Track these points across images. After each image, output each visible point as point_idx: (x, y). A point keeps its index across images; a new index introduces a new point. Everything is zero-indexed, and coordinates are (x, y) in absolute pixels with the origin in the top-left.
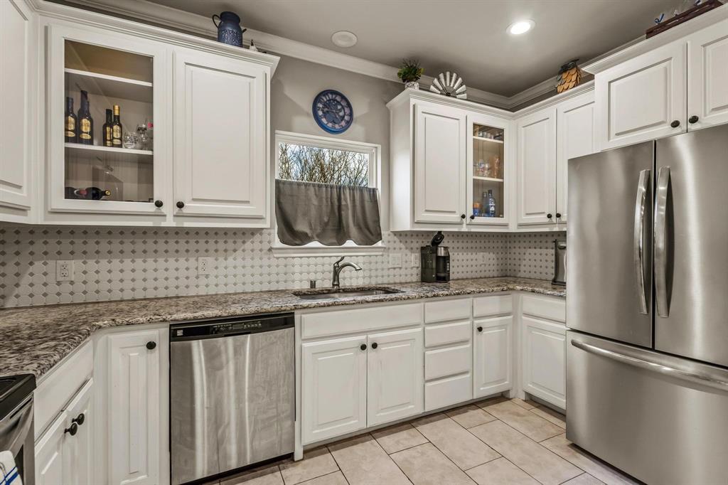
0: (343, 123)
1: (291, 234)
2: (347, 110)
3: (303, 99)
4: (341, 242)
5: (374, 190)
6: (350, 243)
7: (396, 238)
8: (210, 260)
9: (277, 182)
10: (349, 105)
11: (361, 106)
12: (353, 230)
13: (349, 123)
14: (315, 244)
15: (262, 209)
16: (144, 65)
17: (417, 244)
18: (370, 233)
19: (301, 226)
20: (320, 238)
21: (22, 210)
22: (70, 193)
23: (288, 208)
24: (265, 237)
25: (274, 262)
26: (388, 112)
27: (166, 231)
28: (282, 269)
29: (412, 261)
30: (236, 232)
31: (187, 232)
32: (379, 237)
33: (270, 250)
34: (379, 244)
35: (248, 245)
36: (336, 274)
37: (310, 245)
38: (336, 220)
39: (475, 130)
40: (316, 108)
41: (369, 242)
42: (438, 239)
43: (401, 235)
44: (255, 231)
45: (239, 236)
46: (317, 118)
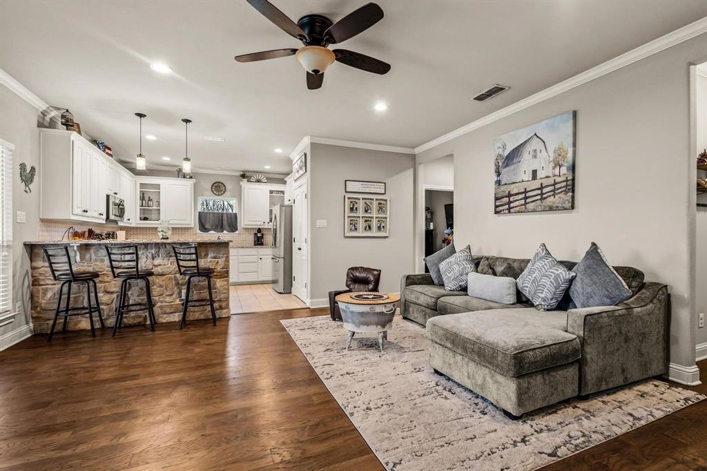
0: (222, 192)
1: (203, 228)
2: (223, 188)
3: (207, 185)
4: (222, 231)
5: (236, 214)
6: (225, 232)
9: (199, 212)
10: (224, 186)
11: (229, 187)
12: (227, 228)
13: (224, 192)
14: (212, 232)
15: (193, 221)
16: (158, 186)
17: (253, 232)
18: (233, 228)
19: (207, 226)
20: (214, 230)
21: (131, 224)
22: (141, 219)
23: (203, 221)
24: (195, 230)
26: (241, 186)
29: (251, 238)
30: (185, 228)
32: (236, 229)
33: (196, 233)
34: (237, 232)
35: (189, 232)
37: (210, 232)
38: (220, 224)
39: (271, 192)
40: (212, 188)
41: (232, 232)
42: (259, 230)
43: (246, 229)
44: (190, 228)
45: (186, 229)
46: (213, 192)
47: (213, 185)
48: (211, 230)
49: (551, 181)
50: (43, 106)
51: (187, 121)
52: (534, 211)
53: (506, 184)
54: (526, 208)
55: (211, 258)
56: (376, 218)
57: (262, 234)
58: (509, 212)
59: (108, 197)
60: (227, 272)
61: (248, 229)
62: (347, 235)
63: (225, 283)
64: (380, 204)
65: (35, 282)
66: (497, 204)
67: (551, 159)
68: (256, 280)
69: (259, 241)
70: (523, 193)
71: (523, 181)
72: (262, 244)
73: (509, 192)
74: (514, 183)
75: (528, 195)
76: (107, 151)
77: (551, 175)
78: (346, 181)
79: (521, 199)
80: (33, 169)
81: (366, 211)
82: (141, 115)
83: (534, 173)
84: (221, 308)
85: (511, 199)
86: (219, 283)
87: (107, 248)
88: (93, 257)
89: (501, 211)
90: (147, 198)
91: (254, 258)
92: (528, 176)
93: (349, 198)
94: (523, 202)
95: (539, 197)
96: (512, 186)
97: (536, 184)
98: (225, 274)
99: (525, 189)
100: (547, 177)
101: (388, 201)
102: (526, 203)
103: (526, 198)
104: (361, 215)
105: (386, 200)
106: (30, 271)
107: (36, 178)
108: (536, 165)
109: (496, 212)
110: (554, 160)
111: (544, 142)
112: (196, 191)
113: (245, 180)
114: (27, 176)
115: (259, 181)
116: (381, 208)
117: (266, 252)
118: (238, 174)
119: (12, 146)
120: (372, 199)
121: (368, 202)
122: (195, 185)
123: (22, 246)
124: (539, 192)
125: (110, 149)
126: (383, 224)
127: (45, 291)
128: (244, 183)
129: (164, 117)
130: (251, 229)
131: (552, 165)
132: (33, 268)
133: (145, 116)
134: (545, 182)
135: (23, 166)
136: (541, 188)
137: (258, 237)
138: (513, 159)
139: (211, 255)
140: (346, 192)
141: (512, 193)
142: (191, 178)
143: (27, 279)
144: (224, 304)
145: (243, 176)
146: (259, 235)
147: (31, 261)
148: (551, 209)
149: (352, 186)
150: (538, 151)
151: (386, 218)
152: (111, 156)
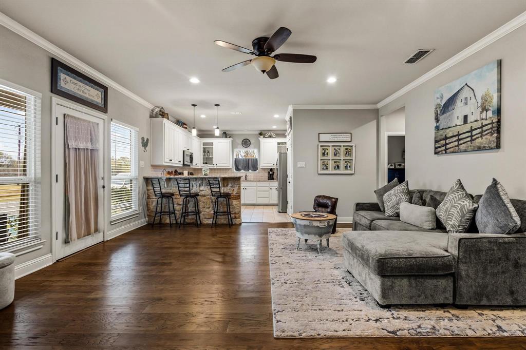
0: (248, 145)
1: (237, 169)
3: (239, 141)
4: (248, 171)
5: (257, 160)
6: (250, 171)
7: (261, 170)
9: (235, 159)
10: (250, 141)
11: (252, 141)
12: (251, 168)
13: (250, 145)
14: (243, 171)
15: (231, 164)
16: (212, 144)
17: (267, 171)
18: (255, 168)
19: (240, 167)
22: (203, 163)
23: (237, 164)
24: (233, 169)
26: (259, 141)
27: (214, 169)
29: (266, 175)
30: (227, 169)
31: (218, 169)
32: (257, 169)
33: (234, 171)
34: (257, 171)
35: (229, 171)
36: (246, 177)
38: (247, 166)
39: (279, 144)
40: (242, 143)
41: (255, 171)
42: (271, 170)
43: (263, 169)
44: (230, 169)
46: (242, 145)
47: (243, 141)
49: (479, 124)
50: (151, 107)
51: (217, 105)
52: (465, 151)
53: (443, 129)
54: (459, 149)
55: (230, 187)
56: (344, 160)
57: (273, 172)
58: (446, 153)
59: (184, 151)
60: (239, 196)
61: (264, 169)
62: (320, 173)
63: (238, 203)
64: (346, 149)
65: (149, 197)
66: (436, 146)
67: (479, 104)
68: (267, 203)
69: (271, 177)
70: (455, 136)
71: (456, 126)
72: (273, 179)
73: (446, 135)
74: (449, 128)
75: (461, 137)
76: (184, 126)
77: (479, 119)
78: (319, 134)
79: (455, 141)
80: (148, 140)
81: (335, 155)
82: (194, 105)
83: (466, 117)
84: (236, 218)
85: (447, 141)
86: (235, 202)
87: (177, 180)
88: (172, 185)
89: (439, 152)
90: (207, 151)
91: (267, 188)
92: (460, 122)
93: (321, 146)
94: (456, 143)
95: (469, 139)
96: (448, 130)
97: (467, 128)
98: (238, 197)
99: (458, 132)
100: (476, 121)
101: (354, 147)
102: (459, 145)
103: (459, 140)
104: (331, 158)
105: (352, 146)
106: (146, 191)
107: (149, 144)
108: (466, 110)
109: (436, 153)
110: (481, 106)
111: (473, 90)
112: (234, 146)
113: (262, 136)
114: (145, 143)
115: (270, 137)
116: (348, 152)
117: (275, 184)
118: (258, 133)
119: (138, 129)
120: (341, 146)
121: (336, 148)
122: (233, 142)
123: (143, 178)
124: (469, 134)
125: (186, 125)
126: (349, 165)
127: (153, 202)
128: (261, 139)
129: (205, 105)
130: (266, 169)
131: (480, 110)
132: (148, 190)
133: (196, 105)
134: (475, 125)
136: (471, 131)
137: (270, 174)
138: (448, 108)
139: (230, 185)
140: (319, 142)
141: (448, 136)
142: (230, 137)
143: (145, 195)
144: (237, 216)
145: (261, 134)
146: (271, 173)
147: (147, 186)
148: (479, 149)
149: (323, 137)
150: (469, 98)
151: (352, 160)
152: (186, 128)
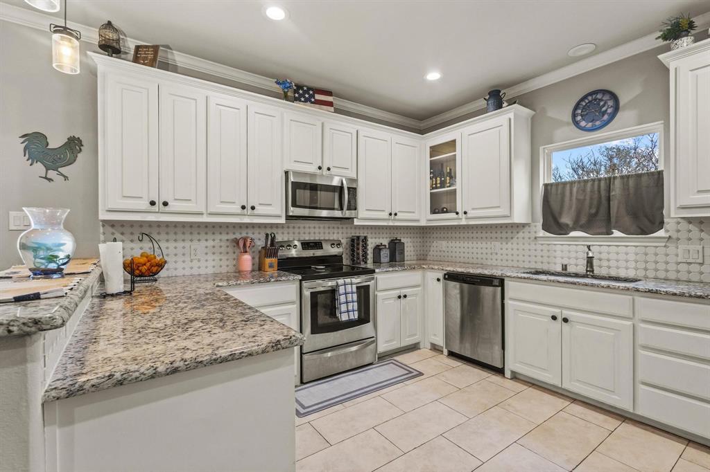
0: (606, 117)
1: (553, 223)
2: (611, 103)
3: (561, 112)
4: (609, 232)
5: (660, 173)
7: (691, 227)
8: (498, 244)
10: (613, 96)
11: (628, 93)
12: (627, 220)
13: (614, 114)
14: (577, 234)
15: (528, 209)
16: (452, 144)
18: (646, 219)
19: (566, 219)
21: (418, 221)
22: (432, 211)
23: (555, 206)
24: (533, 229)
25: (539, 247)
28: (545, 253)
30: (512, 225)
32: (661, 225)
33: (536, 238)
35: (521, 235)
36: (588, 261)
37: (573, 234)
38: (603, 210)
40: (574, 116)
41: (644, 232)
44: (524, 225)
45: (510, 229)
46: (576, 124)
47: (577, 106)
48: (574, 229)
107: (83, 157)
125: (329, 93)
128: (679, 53)
135: (35, 145)
142: (514, 103)
145: (676, 30)
152: (330, 104)
